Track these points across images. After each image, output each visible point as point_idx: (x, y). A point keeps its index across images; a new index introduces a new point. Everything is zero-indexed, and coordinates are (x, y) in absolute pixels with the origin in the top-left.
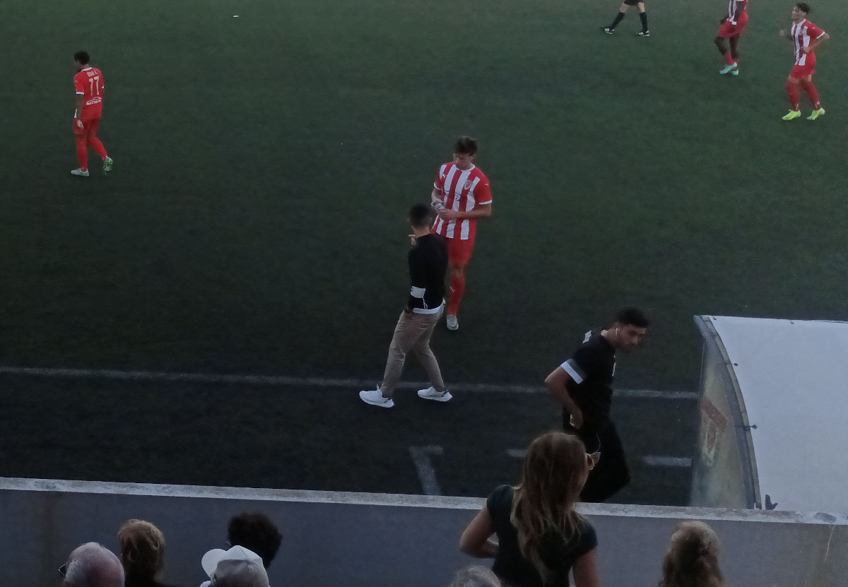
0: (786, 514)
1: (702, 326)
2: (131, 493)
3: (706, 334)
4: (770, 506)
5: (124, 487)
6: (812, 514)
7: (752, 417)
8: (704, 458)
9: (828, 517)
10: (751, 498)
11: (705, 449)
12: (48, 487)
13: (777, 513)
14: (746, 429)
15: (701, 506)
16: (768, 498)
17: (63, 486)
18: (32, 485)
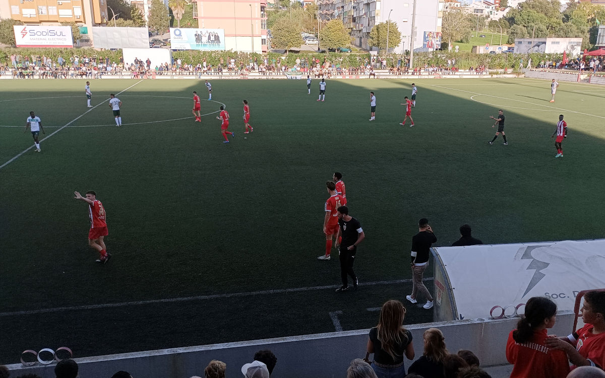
0: (467, 320)
1: (433, 252)
2: (211, 349)
3: (434, 255)
4: (462, 318)
5: (208, 346)
6: (476, 319)
7: (453, 285)
8: (437, 303)
9: (482, 320)
10: (454, 315)
11: (437, 300)
12: (173, 352)
13: (464, 321)
14: (451, 290)
15: (438, 321)
16: (461, 315)
17: (181, 350)
18: (166, 352)
